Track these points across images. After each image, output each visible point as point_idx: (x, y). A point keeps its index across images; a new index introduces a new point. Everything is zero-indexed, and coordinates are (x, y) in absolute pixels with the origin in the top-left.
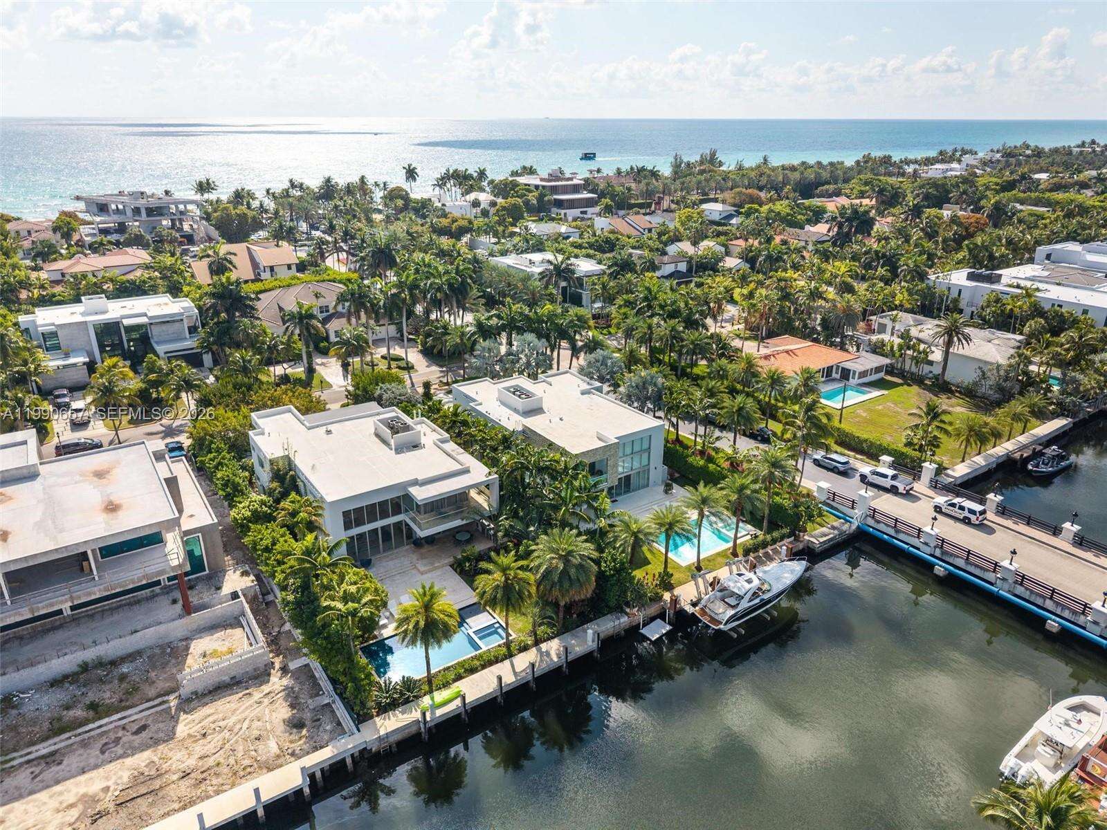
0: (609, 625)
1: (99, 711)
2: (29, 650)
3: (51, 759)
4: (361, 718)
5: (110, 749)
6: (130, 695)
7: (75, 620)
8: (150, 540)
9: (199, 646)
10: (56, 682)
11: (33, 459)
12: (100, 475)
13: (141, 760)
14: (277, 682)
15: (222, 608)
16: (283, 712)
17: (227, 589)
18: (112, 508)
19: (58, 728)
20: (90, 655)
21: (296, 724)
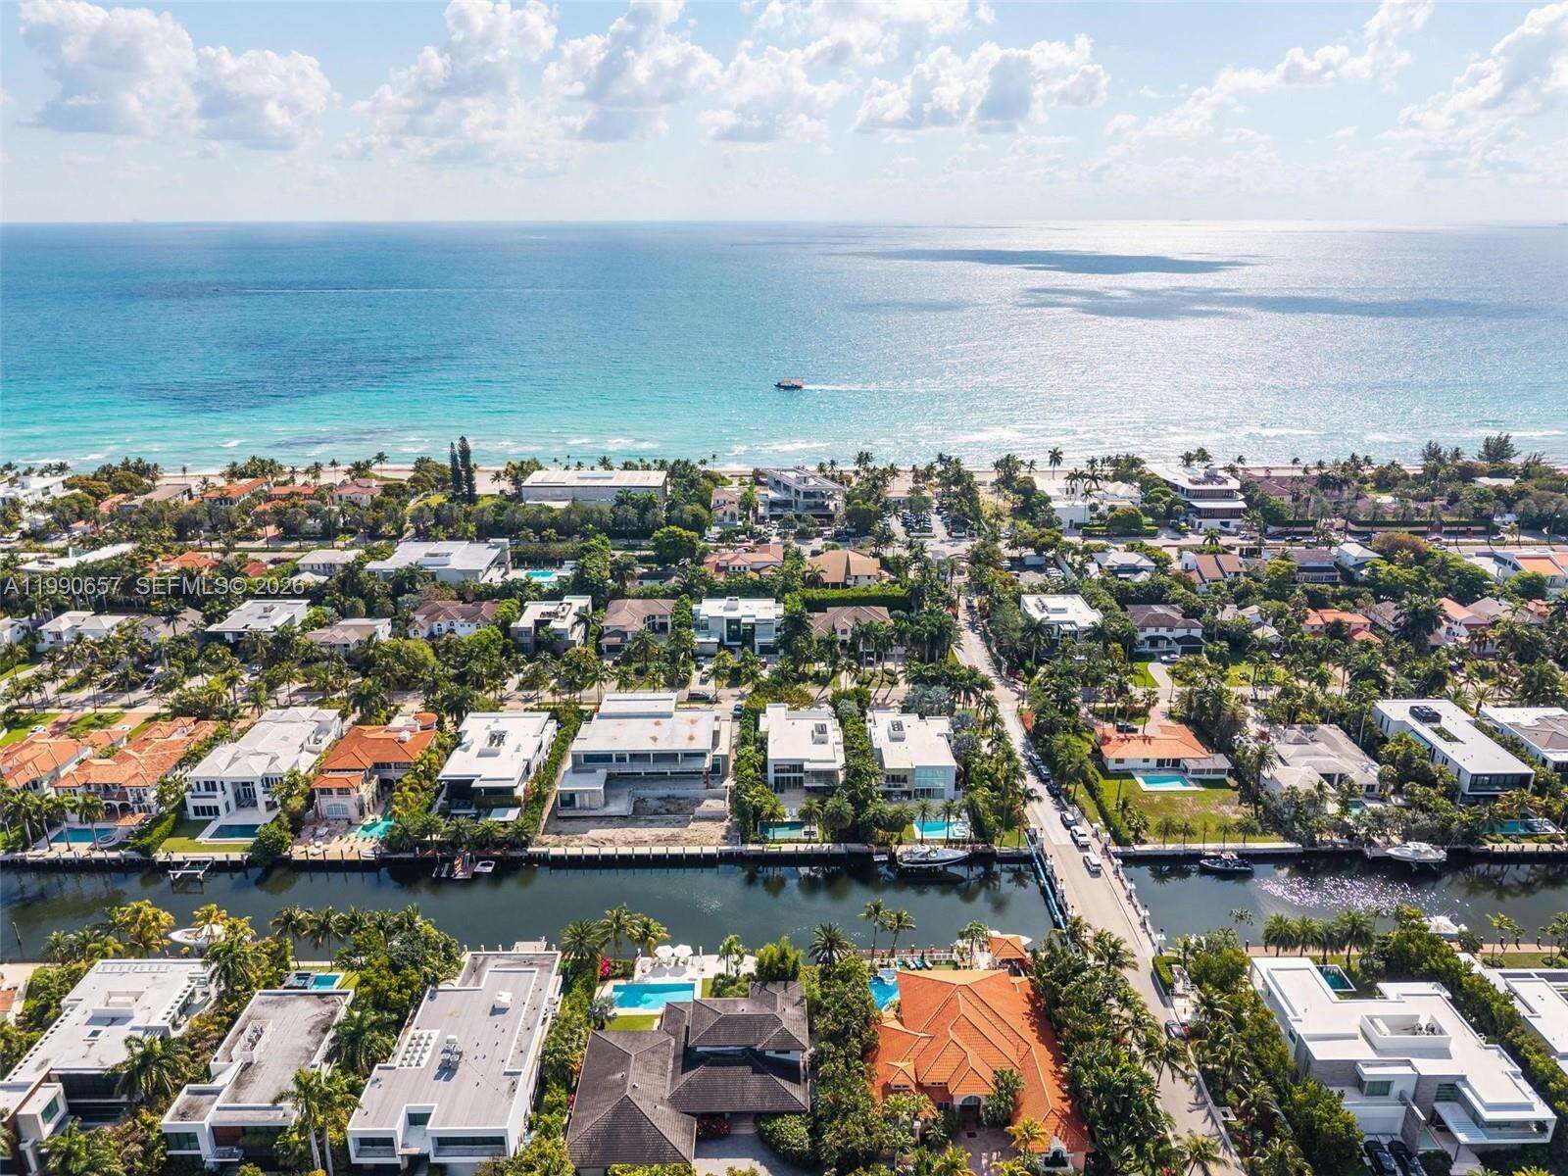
0: (856, 847)
1: (669, 812)
2: (654, 785)
3: (651, 821)
4: (743, 842)
5: (668, 824)
6: (680, 810)
7: (671, 779)
8: (702, 755)
9: (707, 802)
10: (659, 799)
11: (673, 709)
12: (693, 722)
13: (676, 830)
14: (726, 823)
15: (719, 790)
16: (723, 833)
17: (725, 784)
18: (691, 738)
19: (656, 813)
20: (671, 792)
21: (724, 838)
